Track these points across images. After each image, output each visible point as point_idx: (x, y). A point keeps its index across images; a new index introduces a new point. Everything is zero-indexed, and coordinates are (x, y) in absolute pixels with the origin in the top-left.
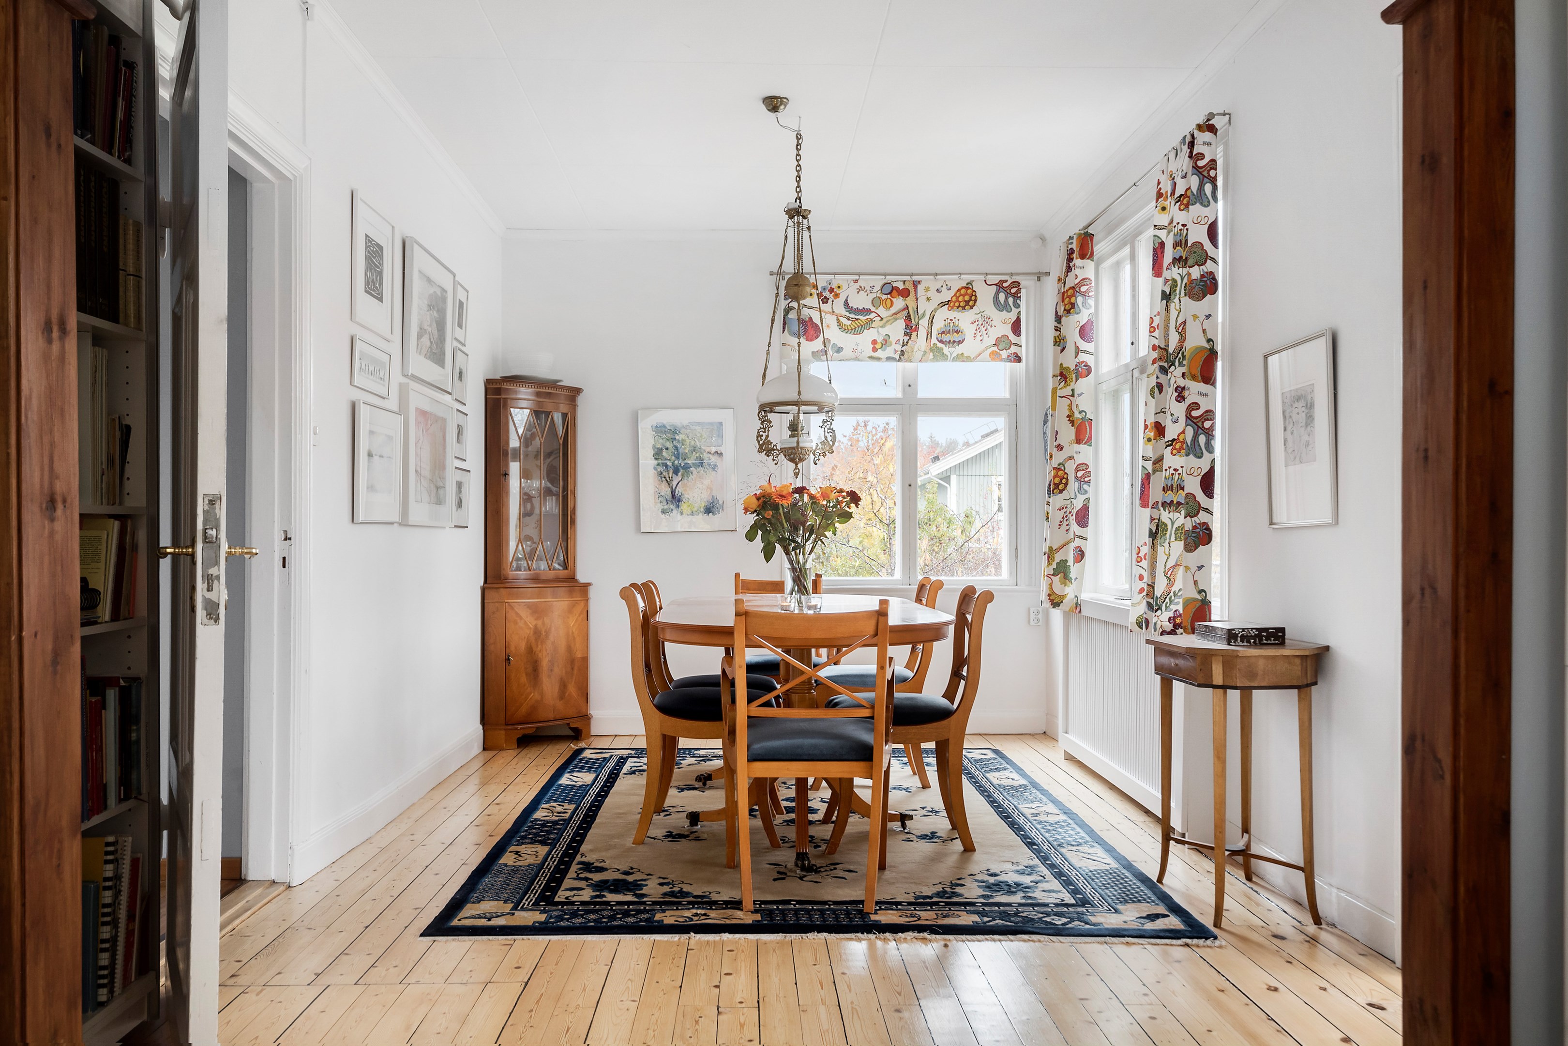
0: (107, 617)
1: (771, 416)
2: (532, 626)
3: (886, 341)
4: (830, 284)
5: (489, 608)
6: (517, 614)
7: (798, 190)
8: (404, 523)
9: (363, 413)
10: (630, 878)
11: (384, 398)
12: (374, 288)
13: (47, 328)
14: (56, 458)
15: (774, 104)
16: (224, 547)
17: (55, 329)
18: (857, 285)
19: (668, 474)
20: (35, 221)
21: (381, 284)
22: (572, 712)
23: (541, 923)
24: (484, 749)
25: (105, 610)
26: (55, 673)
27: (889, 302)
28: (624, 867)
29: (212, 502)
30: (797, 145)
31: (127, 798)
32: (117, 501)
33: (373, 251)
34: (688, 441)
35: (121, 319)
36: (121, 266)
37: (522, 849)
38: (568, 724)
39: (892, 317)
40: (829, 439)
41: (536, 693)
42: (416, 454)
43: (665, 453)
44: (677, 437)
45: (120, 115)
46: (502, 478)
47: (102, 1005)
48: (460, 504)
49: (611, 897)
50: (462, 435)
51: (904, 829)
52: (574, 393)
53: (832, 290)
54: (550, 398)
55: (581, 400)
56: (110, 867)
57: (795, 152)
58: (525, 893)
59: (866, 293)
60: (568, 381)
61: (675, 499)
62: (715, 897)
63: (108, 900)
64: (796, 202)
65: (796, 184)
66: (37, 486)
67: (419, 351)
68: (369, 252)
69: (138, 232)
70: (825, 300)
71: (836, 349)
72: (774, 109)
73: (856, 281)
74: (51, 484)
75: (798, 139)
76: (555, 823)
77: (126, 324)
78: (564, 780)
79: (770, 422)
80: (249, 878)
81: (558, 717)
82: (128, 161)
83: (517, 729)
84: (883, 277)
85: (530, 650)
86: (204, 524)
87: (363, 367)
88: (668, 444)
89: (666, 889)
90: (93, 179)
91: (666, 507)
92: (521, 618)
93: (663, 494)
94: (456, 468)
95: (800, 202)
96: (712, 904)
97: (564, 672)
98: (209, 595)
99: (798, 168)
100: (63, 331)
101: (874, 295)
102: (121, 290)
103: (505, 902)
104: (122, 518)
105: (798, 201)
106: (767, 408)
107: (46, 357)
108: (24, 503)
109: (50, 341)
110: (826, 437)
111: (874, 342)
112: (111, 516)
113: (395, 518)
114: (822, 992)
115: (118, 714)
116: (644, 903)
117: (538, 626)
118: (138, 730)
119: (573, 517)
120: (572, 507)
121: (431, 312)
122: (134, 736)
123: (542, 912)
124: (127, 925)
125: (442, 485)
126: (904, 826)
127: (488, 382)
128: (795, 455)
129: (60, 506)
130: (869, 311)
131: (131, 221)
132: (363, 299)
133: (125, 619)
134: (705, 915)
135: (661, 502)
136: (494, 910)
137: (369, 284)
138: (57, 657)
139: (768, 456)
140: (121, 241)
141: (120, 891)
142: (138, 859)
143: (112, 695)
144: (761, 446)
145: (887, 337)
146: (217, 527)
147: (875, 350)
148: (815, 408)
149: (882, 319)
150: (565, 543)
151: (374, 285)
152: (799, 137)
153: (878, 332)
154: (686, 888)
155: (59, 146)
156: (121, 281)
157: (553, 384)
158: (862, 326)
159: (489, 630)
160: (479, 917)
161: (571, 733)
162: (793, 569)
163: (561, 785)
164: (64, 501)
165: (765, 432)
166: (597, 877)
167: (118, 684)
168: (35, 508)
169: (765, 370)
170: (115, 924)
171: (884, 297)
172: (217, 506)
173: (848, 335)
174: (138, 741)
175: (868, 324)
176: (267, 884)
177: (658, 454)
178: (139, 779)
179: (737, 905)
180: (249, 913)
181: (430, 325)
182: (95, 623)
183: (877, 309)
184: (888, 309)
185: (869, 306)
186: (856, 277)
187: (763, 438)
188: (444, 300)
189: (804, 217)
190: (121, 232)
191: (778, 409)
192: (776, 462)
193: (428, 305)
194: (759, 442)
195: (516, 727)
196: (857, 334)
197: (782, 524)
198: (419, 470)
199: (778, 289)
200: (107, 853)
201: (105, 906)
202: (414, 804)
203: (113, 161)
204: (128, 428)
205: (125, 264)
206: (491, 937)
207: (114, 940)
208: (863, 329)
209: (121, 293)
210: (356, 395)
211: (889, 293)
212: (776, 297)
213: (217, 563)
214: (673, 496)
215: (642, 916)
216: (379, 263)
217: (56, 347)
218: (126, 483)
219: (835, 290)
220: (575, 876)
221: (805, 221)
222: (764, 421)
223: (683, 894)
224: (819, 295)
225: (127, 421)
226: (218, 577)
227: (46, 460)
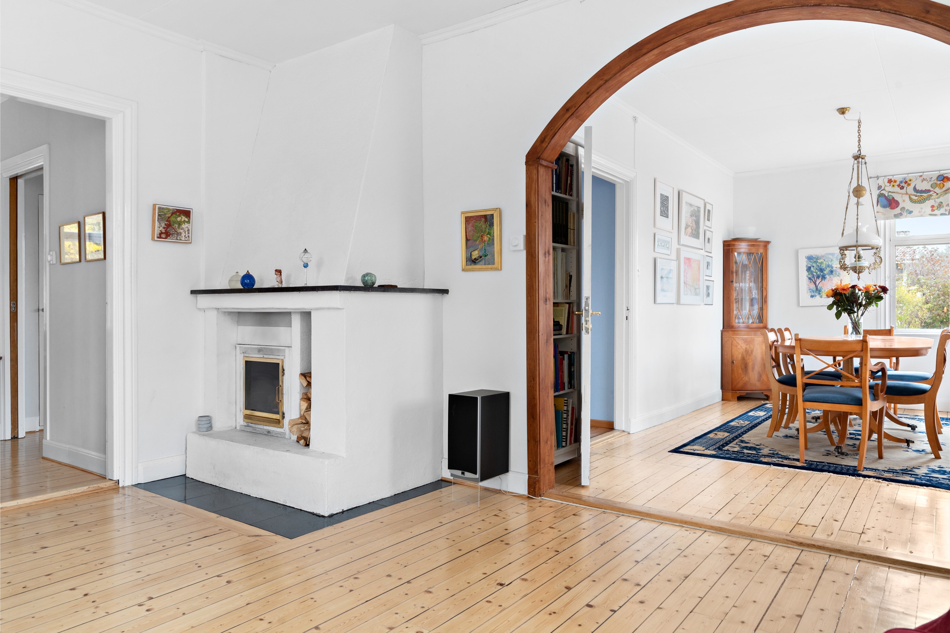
0: (565, 333)
1: (846, 252)
2: (744, 348)
3: (940, 205)
4: (905, 179)
5: (724, 339)
6: (737, 342)
7: (859, 146)
8: (678, 302)
9: (659, 261)
10: (758, 447)
11: (669, 255)
12: (665, 213)
13: (545, 254)
14: (547, 288)
15: (842, 111)
16: (590, 312)
17: (547, 254)
18: (922, 178)
19: (814, 279)
20: (542, 226)
21: (668, 211)
22: (764, 388)
23: (715, 454)
24: (722, 400)
25: (564, 330)
26: (547, 345)
27: (942, 185)
28: (758, 443)
29: (587, 299)
30: (859, 126)
31: (571, 388)
32: (568, 298)
33: (664, 199)
34: (824, 262)
35: (569, 244)
36: (569, 227)
37: (718, 433)
38: (762, 393)
39: (944, 193)
40: (878, 261)
41: (746, 378)
42: (684, 276)
43: (812, 269)
44: (819, 261)
45: (569, 182)
46: (731, 283)
47: (563, 447)
48: (708, 295)
49: (746, 451)
50: (709, 266)
51: (908, 447)
52: (767, 244)
53: (906, 182)
54: (753, 247)
55: (770, 246)
56: (566, 407)
57: (857, 129)
58: (713, 446)
59: (927, 182)
60: (763, 238)
61: (818, 291)
62: (790, 457)
63: (565, 417)
64: (858, 152)
65: (858, 144)
66: (543, 296)
67: (686, 234)
68: (662, 200)
69: (574, 216)
70: (902, 188)
71: (909, 212)
72: (843, 113)
73: (921, 176)
74: (546, 295)
75: (859, 123)
76: (738, 427)
77: (571, 245)
78: (751, 414)
79: (846, 255)
80: (616, 429)
81: (757, 389)
82: (571, 195)
83: (737, 393)
84: (938, 172)
85: (743, 359)
86: (585, 305)
87: (659, 244)
88: (814, 265)
89: (772, 452)
90: (561, 204)
91: (813, 294)
92: (739, 344)
93: (811, 288)
94: (706, 280)
95: (860, 152)
96: (789, 459)
97: (760, 369)
98: (586, 326)
99: (859, 136)
100: (549, 254)
101: (933, 182)
102: (569, 234)
103: (703, 447)
104: (569, 304)
105: (859, 151)
106: (843, 249)
107: (545, 262)
108: (539, 300)
109: (546, 257)
110: (876, 261)
111: (933, 206)
112: (566, 303)
113: (674, 301)
114: (814, 488)
115: (568, 362)
116: (759, 455)
117: (747, 348)
118: (574, 368)
119: (766, 299)
120: (765, 295)
121: (692, 218)
122: (572, 369)
123: (715, 451)
124: (571, 427)
125: (698, 287)
126: (908, 445)
127: (724, 242)
128: (858, 270)
129: (548, 301)
130: (929, 191)
131: (572, 213)
132: (660, 219)
133: (570, 334)
134: (782, 461)
135: (810, 292)
136: (698, 449)
137: (662, 212)
138: (547, 341)
139: (845, 271)
140: (569, 220)
141: (568, 415)
142: (574, 407)
143: (566, 356)
144: (841, 266)
145: (941, 203)
146: (588, 306)
147: (933, 210)
148: (870, 248)
149: (937, 194)
150: (762, 312)
151: (664, 212)
152: (859, 122)
153: (935, 201)
154: (780, 453)
155: (548, 205)
156: (569, 232)
157: (756, 240)
158: (925, 199)
159: (725, 349)
160: (691, 450)
161: (765, 397)
162: (853, 323)
163: (748, 415)
164: (549, 299)
165: (843, 260)
166: (744, 445)
167: (568, 353)
168: (542, 302)
169: (843, 231)
170: (567, 424)
171: (939, 182)
172: (588, 300)
173: (916, 204)
174: (574, 371)
175: (929, 198)
176: (621, 431)
177: (809, 269)
178: (574, 383)
179: (798, 460)
180: (614, 438)
181: (692, 223)
182: (561, 334)
183: (934, 189)
184: (941, 188)
185: (929, 188)
186: (922, 174)
187: (842, 262)
188: (699, 211)
189: (862, 159)
190: (569, 217)
191: (850, 249)
192: (848, 273)
193: (691, 215)
194: (840, 264)
195: (737, 391)
196: (921, 203)
197: (846, 303)
198: (685, 281)
199: (849, 193)
200: (565, 403)
201: (564, 418)
202: (683, 415)
203: (567, 197)
204: (571, 276)
205: (570, 227)
206: (693, 456)
207: (567, 429)
208: (925, 200)
209: (569, 236)
210: (656, 255)
211: (942, 180)
212: (849, 197)
213: (588, 317)
214: (817, 289)
215: (754, 458)
216: (667, 203)
217: (547, 259)
218: (571, 292)
219: (908, 182)
220: (735, 443)
221: (863, 160)
222: (843, 255)
223: (777, 454)
224: (899, 186)
225: (571, 274)
226: (589, 321)
227: (545, 289)
